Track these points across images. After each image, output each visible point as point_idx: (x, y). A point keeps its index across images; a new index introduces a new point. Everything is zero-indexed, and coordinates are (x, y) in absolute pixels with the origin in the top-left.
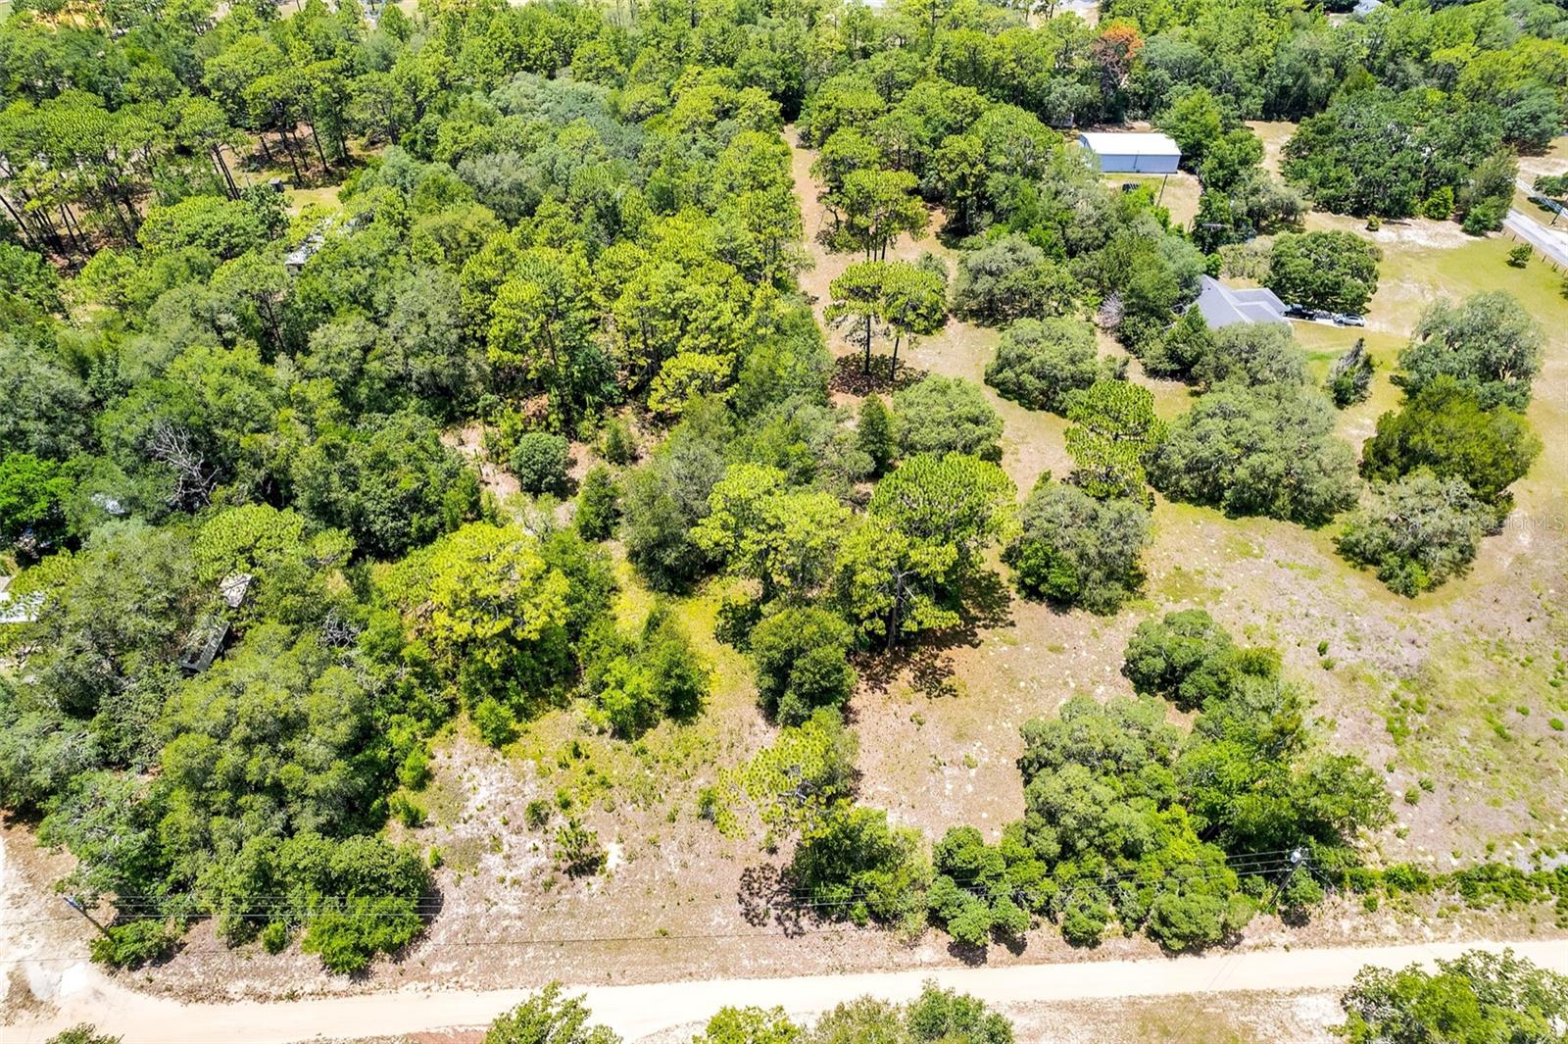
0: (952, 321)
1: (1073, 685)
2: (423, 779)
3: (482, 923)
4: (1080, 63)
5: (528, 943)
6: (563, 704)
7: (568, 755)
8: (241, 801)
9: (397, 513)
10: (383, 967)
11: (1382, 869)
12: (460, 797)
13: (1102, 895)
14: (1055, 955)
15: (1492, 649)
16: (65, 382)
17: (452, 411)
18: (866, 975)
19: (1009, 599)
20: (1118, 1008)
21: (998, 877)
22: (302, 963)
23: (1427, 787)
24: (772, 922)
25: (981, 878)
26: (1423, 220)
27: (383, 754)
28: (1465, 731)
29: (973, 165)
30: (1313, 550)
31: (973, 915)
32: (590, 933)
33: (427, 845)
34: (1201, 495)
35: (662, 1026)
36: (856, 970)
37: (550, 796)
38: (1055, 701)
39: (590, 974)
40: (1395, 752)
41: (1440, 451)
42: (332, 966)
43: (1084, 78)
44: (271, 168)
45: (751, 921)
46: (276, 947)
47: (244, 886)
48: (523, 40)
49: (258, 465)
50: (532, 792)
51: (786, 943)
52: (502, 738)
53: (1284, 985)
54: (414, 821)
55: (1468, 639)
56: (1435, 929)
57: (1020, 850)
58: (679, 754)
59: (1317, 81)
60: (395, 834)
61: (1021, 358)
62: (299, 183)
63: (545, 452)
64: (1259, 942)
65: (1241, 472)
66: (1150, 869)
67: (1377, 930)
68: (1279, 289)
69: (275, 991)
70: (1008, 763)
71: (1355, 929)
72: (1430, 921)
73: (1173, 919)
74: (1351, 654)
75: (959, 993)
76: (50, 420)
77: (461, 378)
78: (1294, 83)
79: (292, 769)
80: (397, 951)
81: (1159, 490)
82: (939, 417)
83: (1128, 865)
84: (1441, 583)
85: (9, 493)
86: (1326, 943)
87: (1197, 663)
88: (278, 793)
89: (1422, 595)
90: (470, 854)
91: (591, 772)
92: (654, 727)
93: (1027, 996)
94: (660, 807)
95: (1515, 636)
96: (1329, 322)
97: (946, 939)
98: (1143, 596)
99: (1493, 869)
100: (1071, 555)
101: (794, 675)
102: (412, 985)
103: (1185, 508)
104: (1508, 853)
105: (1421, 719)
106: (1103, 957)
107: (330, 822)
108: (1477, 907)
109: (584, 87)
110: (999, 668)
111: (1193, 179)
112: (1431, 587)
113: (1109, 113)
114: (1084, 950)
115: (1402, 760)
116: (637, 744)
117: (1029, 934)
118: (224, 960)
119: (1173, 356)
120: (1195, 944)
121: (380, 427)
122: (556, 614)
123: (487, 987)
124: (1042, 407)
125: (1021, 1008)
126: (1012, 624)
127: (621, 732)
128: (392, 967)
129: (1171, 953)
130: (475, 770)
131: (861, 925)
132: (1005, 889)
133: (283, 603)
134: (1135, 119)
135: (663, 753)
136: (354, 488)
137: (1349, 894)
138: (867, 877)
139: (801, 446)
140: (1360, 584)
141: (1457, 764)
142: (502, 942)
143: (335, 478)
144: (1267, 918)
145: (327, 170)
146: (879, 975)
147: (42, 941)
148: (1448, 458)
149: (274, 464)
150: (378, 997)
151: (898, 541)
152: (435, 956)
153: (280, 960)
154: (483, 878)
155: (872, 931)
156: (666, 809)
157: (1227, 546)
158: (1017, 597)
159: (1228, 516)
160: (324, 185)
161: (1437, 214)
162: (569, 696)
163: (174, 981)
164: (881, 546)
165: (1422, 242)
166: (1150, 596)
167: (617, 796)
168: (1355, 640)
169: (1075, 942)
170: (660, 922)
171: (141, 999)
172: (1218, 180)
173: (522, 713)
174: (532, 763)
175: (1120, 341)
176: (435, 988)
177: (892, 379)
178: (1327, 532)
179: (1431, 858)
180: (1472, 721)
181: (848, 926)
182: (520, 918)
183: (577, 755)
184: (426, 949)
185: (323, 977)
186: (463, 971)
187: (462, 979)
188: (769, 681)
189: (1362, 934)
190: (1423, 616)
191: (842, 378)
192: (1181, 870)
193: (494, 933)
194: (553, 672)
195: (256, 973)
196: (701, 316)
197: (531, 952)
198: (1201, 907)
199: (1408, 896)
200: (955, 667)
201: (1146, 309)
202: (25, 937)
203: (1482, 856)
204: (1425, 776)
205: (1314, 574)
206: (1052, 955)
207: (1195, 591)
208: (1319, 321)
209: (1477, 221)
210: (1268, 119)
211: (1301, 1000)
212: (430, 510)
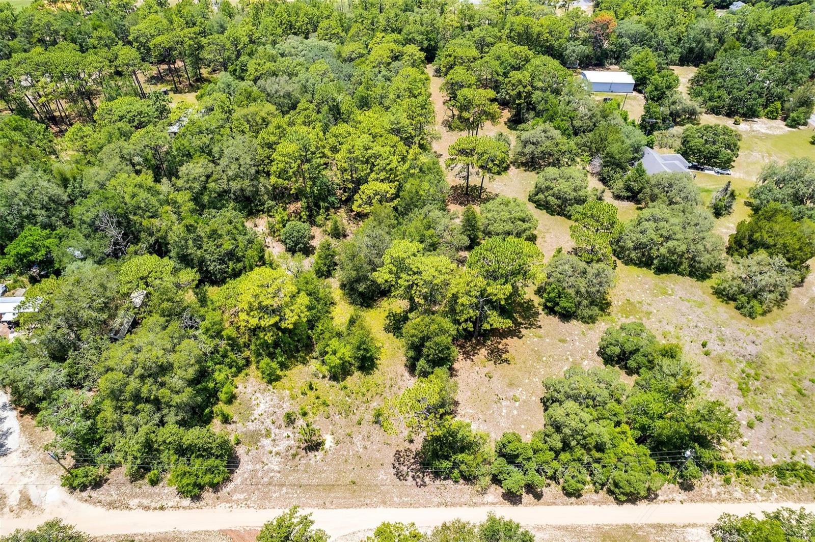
0: (512, 168)
1: (571, 360)
2: (231, 399)
3: (260, 474)
4: (582, 34)
5: (283, 485)
6: (304, 362)
7: (306, 388)
8: (138, 407)
9: (222, 261)
10: (208, 495)
11: (734, 462)
12: (250, 409)
13: (584, 470)
14: (558, 501)
15: (796, 347)
16: (56, 190)
17: (251, 209)
18: (458, 508)
19: (538, 314)
20: (591, 530)
21: (529, 459)
22: (167, 491)
23: (760, 420)
24: (410, 478)
25: (520, 459)
26: (764, 119)
27: (211, 385)
28: (781, 391)
29: (525, 87)
30: (700, 292)
31: (515, 478)
32: (315, 481)
33: (232, 433)
34: (641, 262)
35: (351, 531)
36: (453, 505)
37: (297, 409)
38: (561, 368)
39: (314, 503)
40: (742, 400)
41: (771, 241)
42: (182, 493)
43: (584, 42)
44: (162, 83)
45: (399, 478)
46: (154, 483)
47: (139, 450)
48: (293, 19)
49: (151, 234)
50: (287, 407)
51: (417, 490)
52: (272, 379)
53: (680, 521)
54: (226, 420)
55: (784, 342)
56: (762, 495)
57: (541, 445)
58: (364, 390)
59: (708, 45)
60: (216, 426)
61: (548, 188)
62: (176, 91)
63: (299, 232)
64: (667, 498)
65: (663, 250)
66: (609, 458)
67: (731, 494)
68: (685, 154)
69: (153, 505)
70: (536, 399)
71: (719, 493)
72: (760, 491)
73: (621, 484)
74: (719, 348)
75: (507, 519)
76: (48, 210)
77: (257, 192)
78: (697, 46)
79: (164, 391)
80: (216, 487)
81: (619, 259)
82: (504, 218)
83: (598, 455)
84: (770, 311)
85: (26, 246)
86: (703, 500)
87: (637, 350)
88: (157, 403)
89: (759, 318)
90: (254, 438)
91: (318, 398)
92: (351, 375)
93: (543, 522)
94: (353, 417)
95: (809, 340)
96: (712, 173)
97: (501, 491)
98: (609, 314)
99: (795, 464)
100: (571, 291)
101: (425, 350)
102: (223, 505)
103: (633, 269)
104: (803, 456)
105: (756, 383)
106: (584, 503)
107: (183, 419)
108: (785, 485)
109: (324, 43)
110: (532, 350)
111: (641, 96)
112: (764, 314)
113: (597, 61)
114: (573, 499)
115: (746, 405)
116: (342, 384)
117: (545, 490)
118: (128, 488)
119: (628, 188)
120: (633, 498)
121: (214, 217)
122: (302, 315)
123: (262, 507)
124: (558, 214)
125: (539, 528)
126: (540, 327)
127: (334, 378)
128: (213, 495)
129: (619, 502)
130: (258, 395)
131: (456, 482)
132: (533, 465)
133: (162, 306)
134: (611, 64)
135: (355, 389)
136: (200, 247)
137: (716, 474)
138: (460, 457)
139: (431, 231)
140: (726, 311)
141: (776, 408)
142: (270, 484)
143: (190, 242)
144: (672, 485)
145: (190, 84)
146: (465, 508)
147: (37, 475)
148: (775, 245)
149: (159, 234)
150: (205, 510)
151: (481, 282)
152: (235, 490)
153: (156, 489)
154: (261, 450)
155: (462, 486)
156: (357, 418)
157: (654, 289)
158: (543, 312)
159: (655, 273)
160: (189, 92)
161: (772, 116)
162: (308, 358)
163: (102, 498)
164: (472, 284)
165: (763, 131)
166: (613, 314)
167: (331, 410)
168: (722, 340)
169: (569, 495)
170: (352, 477)
171: (85, 506)
172: (654, 97)
173: (283, 366)
174: (287, 392)
175: (600, 180)
176: (235, 506)
177: (480, 197)
178: (708, 283)
179: (761, 457)
180: (784, 385)
181: (450, 482)
182: (279, 472)
183: (311, 388)
184: (230, 486)
185: (177, 499)
186: (249, 498)
187: (249, 503)
188: (411, 353)
189: (723, 496)
190: (759, 329)
191: (453, 197)
192: (626, 459)
193: (266, 480)
194: (300, 345)
195: (144, 495)
196: (381, 163)
197: (284, 490)
198: (637, 478)
199: (748, 477)
200: (509, 348)
201: (614, 164)
202: (28, 473)
203: (788, 457)
204: (758, 414)
205: (701, 305)
206: (556, 501)
207: (637, 312)
208: (706, 172)
209: (794, 120)
210: (682, 65)
211: (689, 530)
212: (239, 260)
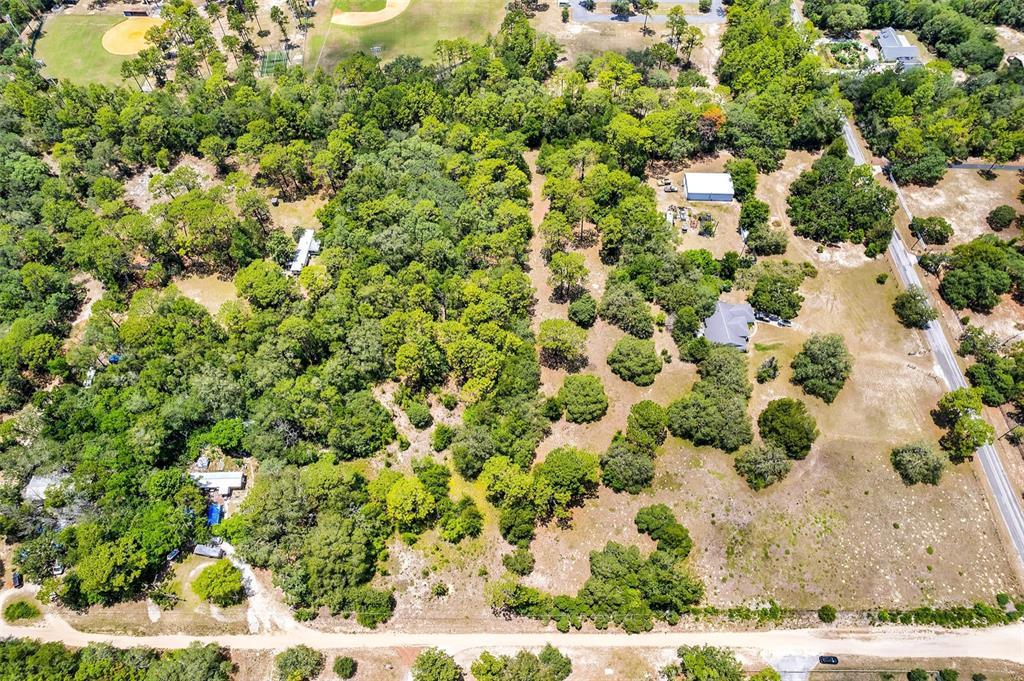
0: (599, 320)
2: (386, 557)
3: (410, 611)
5: (424, 619)
6: (432, 528)
7: (434, 549)
9: (366, 444)
10: (380, 625)
11: (706, 606)
12: (398, 564)
15: (778, 517)
17: (379, 377)
19: (598, 485)
22: (355, 623)
24: (502, 615)
26: (848, 243)
28: (754, 554)
32: (444, 616)
33: (389, 582)
34: (684, 437)
36: (527, 632)
37: (429, 565)
39: (444, 630)
42: (365, 625)
43: (692, 137)
44: (270, 184)
45: (495, 615)
46: (346, 617)
50: (423, 564)
51: (506, 622)
52: (412, 542)
53: (661, 645)
54: (385, 574)
55: (771, 512)
56: (716, 628)
57: (581, 601)
58: (472, 550)
60: (379, 579)
64: (658, 630)
67: (697, 628)
69: (349, 631)
70: (587, 558)
71: (690, 627)
72: (715, 625)
74: (724, 517)
75: (556, 645)
78: (809, 135)
79: (348, 566)
80: (385, 622)
81: (670, 430)
84: (771, 484)
86: (680, 631)
90: (403, 586)
91: (442, 556)
92: (464, 539)
93: (580, 644)
94: (466, 571)
95: (789, 511)
97: (557, 624)
98: (650, 486)
99: (742, 608)
100: (621, 477)
102: (389, 631)
103: (679, 440)
104: (750, 602)
105: (740, 547)
108: (732, 621)
109: (426, 146)
110: (589, 517)
111: (739, 206)
112: (765, 487)
113: (705, 151)
114: (602, 630)
115: (727, 565)
116: (458, 545)
117: (584, 624)
118: (331, 620)
120: (636, 631)
123: (413, 633)
124: (630, 380)
126: (598, 497)
127: (455, 541)
128: (383, 625)
130: (403, 553)
131: (530, 618)
135: (467, 549)
137: (691, 615)
138: (531, 608)
140: (738, 483)
141: (746, 567)
142: (416, 618)
144: (662, 623)
145: (298, 187)
146: (534, 635)
147: (276, 610)
150: (379, 633)
152: (396, 622)
153: (348, 621)
154: (409, 595)
155: (533, 620)
156: (468, 572)
157: (690, 461)
158: (602, 484)
159: (695, 445)
160: (297, 199)
161: (856, 241)
162: (435, 526)
163: (317, 625)
166: (653, 486)
167: (452, 566)
168: (728, 510)
170: (466, 614)
171: (309, 630)
173: (418, 533)
174: (422, 551)
175: (673, 337)
176: (397, 632)
177: (566, 359)
179: (723, 603)
180: (758, 549)
181: (526, 618)
182: (422, 610)
183: (438, 549)
184: (393, 619)
185: (362, 627)
186: (405, 627)
187: (405, 630)
189: (692, 629)
190: (758, 500)
193: (414, 615)
195: (342, 625)
196: (483, 360)
199: (711, 616)
200: (574, 516)
202: (270, 608)
203: (741, 603)
205: (722, 477)
206: (590, 631)
208: (772, 323)
209: (872, 250)
211: (665, 650)
